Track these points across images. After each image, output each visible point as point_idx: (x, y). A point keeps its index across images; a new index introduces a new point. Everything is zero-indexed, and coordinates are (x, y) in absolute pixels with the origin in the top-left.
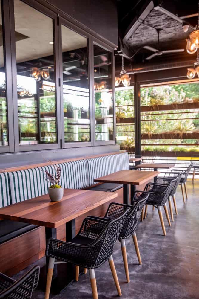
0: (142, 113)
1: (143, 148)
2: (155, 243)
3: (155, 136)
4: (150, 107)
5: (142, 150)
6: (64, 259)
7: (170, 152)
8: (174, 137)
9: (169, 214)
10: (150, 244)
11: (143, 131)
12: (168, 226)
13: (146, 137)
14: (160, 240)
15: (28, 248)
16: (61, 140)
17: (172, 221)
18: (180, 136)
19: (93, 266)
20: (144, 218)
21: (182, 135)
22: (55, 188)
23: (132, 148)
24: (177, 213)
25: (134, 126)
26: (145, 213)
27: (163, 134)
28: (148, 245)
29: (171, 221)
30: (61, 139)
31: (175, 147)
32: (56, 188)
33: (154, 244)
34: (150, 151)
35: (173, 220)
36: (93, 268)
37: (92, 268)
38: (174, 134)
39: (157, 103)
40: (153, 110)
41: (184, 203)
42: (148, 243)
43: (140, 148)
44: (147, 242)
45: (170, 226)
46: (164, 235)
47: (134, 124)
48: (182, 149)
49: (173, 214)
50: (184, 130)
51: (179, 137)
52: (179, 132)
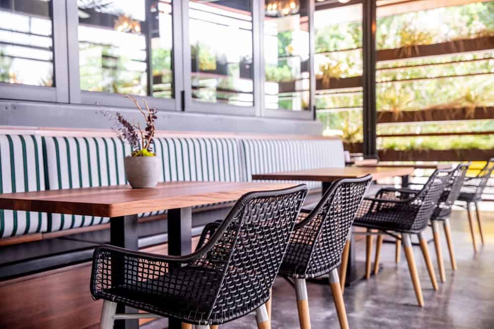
0: (379, 64)
1: (381, 144)
2: (394, 318)
3: (409, 116)
4: (397, 50)
5: (378, 148)
6: (134, 303)
7: (445, 151)
8: (453, 115)
9: (435, 269)
10: (382, 319)
11: (382, 106)
12: (430, 290)
13: (388, 117)
14: (407, 313)
15: (78, 305)
16: (183, 93)
17: (442, 282)
18: (468, 113)
19: (205, 317)
20: (373, 273)
21: (473, 111)
22: (139, 155)
23: (358, 143)
24: (456, 267)
25: (361, 94)
26: (375, 264)
27: (428, 110)
28: (376, 323)
29: (438, 282)
30: (182, 90)
31: (455, 139)
32: (142, 155)
33: (390, 321)
34: (396, 149)
35: (444, 279)
36: (206, 322)
37: (203, 324)
38: (454, 110)
39: (414, 41)
40: (405, 56)
41: (475, 251)
42: (376, 319)
43: (374, 143)
44: (375, 315)
45: (434, 289)
46: (420, 306)
47: (361, 89)
48: (472, 144)
49: (446, 270)
50: (479, 100)
51: (467, 116)
52: (465, 104)
